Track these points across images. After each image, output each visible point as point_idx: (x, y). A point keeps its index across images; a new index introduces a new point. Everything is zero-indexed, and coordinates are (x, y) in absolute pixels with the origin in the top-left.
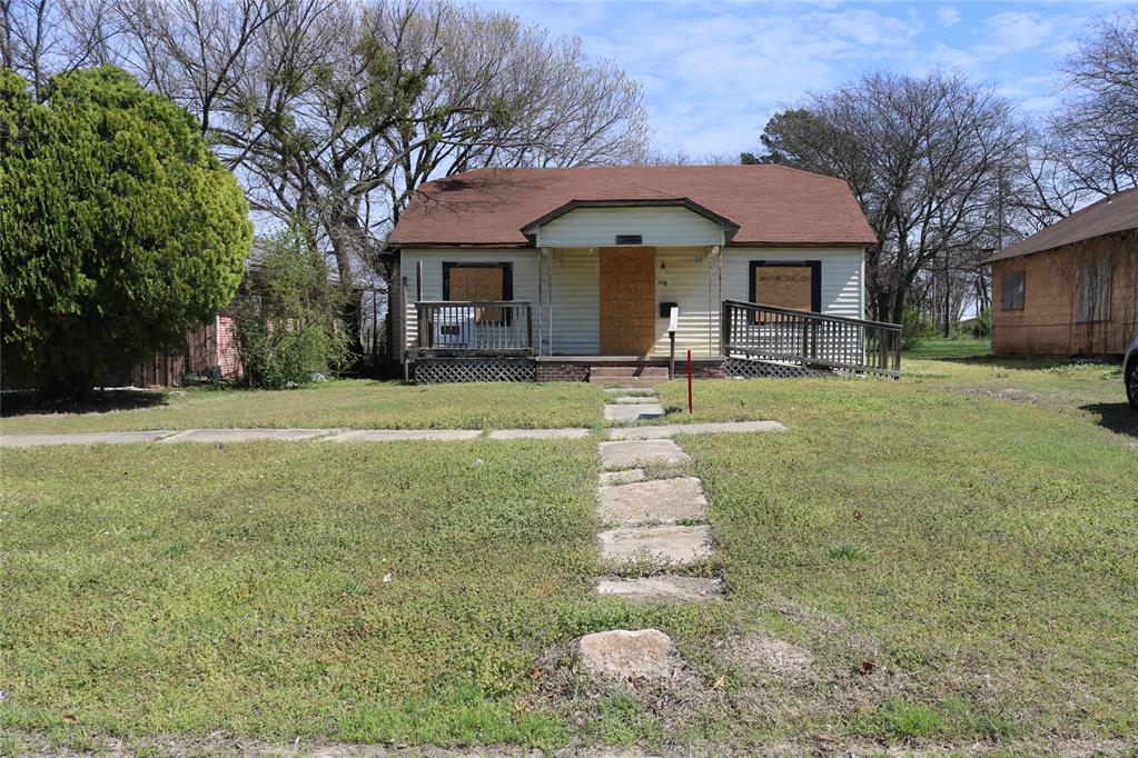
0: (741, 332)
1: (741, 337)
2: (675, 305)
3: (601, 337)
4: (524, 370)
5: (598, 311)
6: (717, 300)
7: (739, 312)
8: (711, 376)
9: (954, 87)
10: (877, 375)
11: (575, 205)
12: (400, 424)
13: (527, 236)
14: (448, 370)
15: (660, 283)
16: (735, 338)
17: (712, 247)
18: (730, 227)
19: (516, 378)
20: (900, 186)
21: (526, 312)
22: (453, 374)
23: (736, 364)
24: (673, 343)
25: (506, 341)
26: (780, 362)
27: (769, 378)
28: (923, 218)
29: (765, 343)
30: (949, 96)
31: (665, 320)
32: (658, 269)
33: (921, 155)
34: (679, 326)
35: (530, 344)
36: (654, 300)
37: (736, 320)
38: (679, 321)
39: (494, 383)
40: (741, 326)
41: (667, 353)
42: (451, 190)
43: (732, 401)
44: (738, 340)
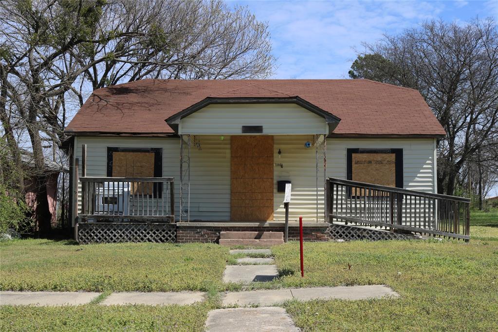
0: (342, 204)
1: (342, 208)
2: (289, 182)
3: (231, 207)
4: (167, 233)
5: (228, 187)
6: (323, 179)
7: (340, 189)
8: (318, 239)
9: (488, 32)
10: (452, 238)
11: (210, 102)
12: (25, 286)
13: (171, 126)
14: (106, 233)
15: (278, 165)
16: (337, 208)
17: (318, 136)
18: (333, 120)
19: (161, 239)
20: (451, 100)
21: (169, 187)
22: (109, 236)
23: (337, 229)
24: (287, 213)
25: (154, 209)
26: (373, 228)
27: (365, 240)
28: (466, 125)
29: (361, 213)
30: (484, 38)
31: (281, 194)
32: (276, 155)
33: (465, 80)
34: (291, 199)
35: (172, 211)
36: (272, 179)
37: (337, 195)
38: (292, 195)
39: (142, 243)
40: (342, 199)
41: (282, 220)
42: (119, 94)
43: (338, 263)
44: (339, 211)
